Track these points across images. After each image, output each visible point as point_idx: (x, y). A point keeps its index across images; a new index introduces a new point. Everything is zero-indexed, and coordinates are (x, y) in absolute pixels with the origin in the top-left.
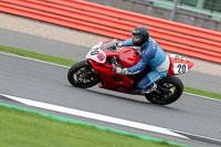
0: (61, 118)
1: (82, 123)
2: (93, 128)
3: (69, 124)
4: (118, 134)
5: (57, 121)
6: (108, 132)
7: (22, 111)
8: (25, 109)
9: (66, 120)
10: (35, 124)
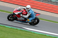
0: (37, 33)
1: (43, 34)
2: (46, 35)
3: (39, 34)
4: (52, 37)
5: (36, 34)
6: (49, 36)
7: (27, 31)
8: (28, 31)
9: (38, 33)
10: (30, 35)
